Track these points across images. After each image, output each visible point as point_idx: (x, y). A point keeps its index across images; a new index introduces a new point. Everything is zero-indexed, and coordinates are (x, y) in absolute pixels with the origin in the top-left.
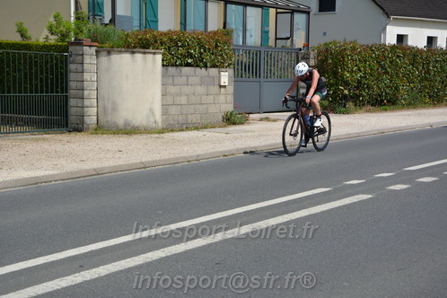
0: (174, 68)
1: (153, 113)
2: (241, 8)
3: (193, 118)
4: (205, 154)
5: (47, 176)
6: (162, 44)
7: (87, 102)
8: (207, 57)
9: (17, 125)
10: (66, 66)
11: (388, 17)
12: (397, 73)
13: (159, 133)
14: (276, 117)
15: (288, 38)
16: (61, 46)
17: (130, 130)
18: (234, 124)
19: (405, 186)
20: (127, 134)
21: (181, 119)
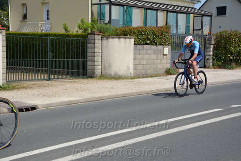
0: (140, 46)
1: (129, 69)
2: (175, 14)
3: (150, 71)
4: (156, 90)
5: (76, 100)
6: (134, 33)
7: (96, 63)
8: (157, 40)
9: (62, 75)
10: (86, 45)
13: (132, 79)
15: (200, 30)
16: (84, 35)
17: (117, 77)
18: (171, 74)
20: (116, 79)
21: (143, 72)
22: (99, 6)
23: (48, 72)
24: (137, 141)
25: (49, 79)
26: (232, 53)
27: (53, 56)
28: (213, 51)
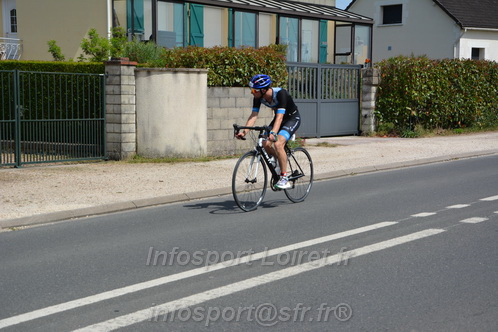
0: (221, 88)
1: (198, 139)
2: (295, 21)
3: (243, 144)
5: (81, 210)
6: (207, 62)
7: (124, 128)
9: (48, 154)
10: (102, 88)
11: (462, 29)
12: (472, 92)
13: (204, 161)
14: (334, 142)
15: (348, 54)
16: (96, 66)
17: (172, 158)
19: (481, 220)
20: (169, 162)
21: (228, 145)
22: (130, 2)
23: (14, 149)
24: (214, 297)
25: (18, 164)
26: (414, 104)
27: (26, 114)
28: (377, 99)
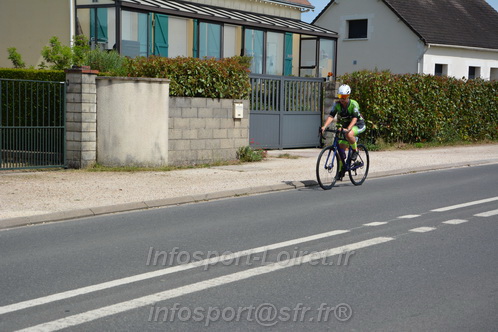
0: (183, 99)
1: (159, 148)
2: (260, 33)
3: (205, 155)
4: (215, 194)
5: (37, 217)
6: (169, 72)
7: (85, 136)
8: (219, 87)
10: (63, 96)
11: (426, 45)
12: (432, 107)
13: (165, 170)
14: (296, 154)
15: (313, 67)
16: (57, 74)
17: (132, 167)
18: (250, 161)
20: (129, 171)
21: (190, 155)
22: (93, 10)
